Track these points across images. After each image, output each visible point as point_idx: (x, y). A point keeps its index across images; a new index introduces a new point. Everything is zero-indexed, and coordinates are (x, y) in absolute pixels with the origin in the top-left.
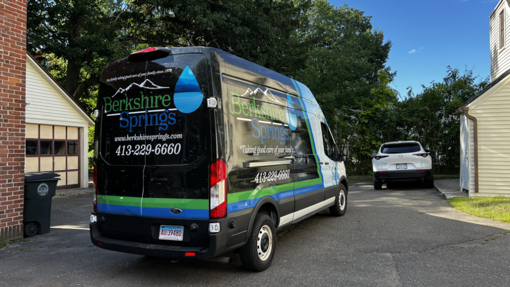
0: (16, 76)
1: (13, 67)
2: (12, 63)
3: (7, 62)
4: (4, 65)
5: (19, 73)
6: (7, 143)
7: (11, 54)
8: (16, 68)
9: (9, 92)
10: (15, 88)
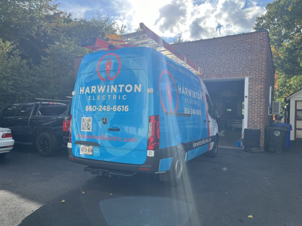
2: (258, 80)
6: (256, 112)
7: (258, 77)
8: (261, 81)
10: (260, 90)
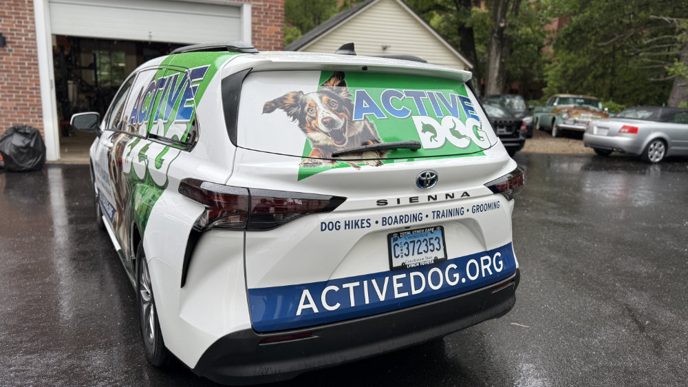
0: (275, 25)
1: (270, 17)
2: (271, 14)
3: (267, 13)
4: (264, 17)
5: (278, 22)
7: (270, 6)
8: (275, 18)
9: (268, 40)
10: (273, 36)
